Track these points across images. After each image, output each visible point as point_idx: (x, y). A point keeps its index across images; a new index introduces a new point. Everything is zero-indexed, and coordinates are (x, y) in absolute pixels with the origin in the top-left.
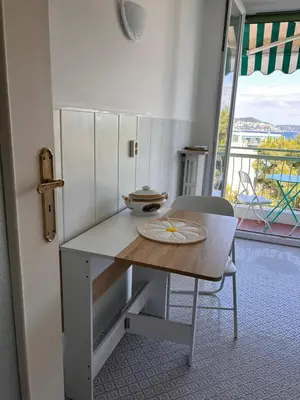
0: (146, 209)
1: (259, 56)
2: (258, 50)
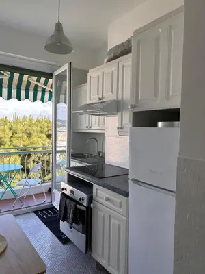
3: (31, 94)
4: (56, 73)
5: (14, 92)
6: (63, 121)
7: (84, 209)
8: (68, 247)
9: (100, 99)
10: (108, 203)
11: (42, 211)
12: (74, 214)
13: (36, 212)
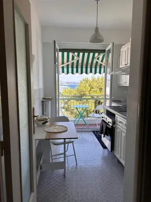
0: (43, 124)
1: (63, 68)
2: (62, 66)
3: (93, 70)
4: (107, 50)
5: (84, 70)
6: (108, 80)
7: (110, 127)
8: (106, 150)
9: (125, 65)
10: (120, 124)
11: (97, 132)
12: (106, 130)
13: (94, 132)
